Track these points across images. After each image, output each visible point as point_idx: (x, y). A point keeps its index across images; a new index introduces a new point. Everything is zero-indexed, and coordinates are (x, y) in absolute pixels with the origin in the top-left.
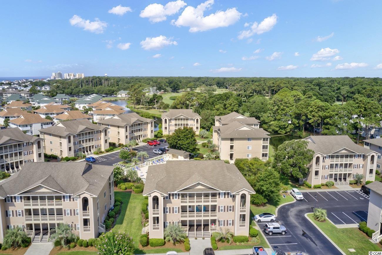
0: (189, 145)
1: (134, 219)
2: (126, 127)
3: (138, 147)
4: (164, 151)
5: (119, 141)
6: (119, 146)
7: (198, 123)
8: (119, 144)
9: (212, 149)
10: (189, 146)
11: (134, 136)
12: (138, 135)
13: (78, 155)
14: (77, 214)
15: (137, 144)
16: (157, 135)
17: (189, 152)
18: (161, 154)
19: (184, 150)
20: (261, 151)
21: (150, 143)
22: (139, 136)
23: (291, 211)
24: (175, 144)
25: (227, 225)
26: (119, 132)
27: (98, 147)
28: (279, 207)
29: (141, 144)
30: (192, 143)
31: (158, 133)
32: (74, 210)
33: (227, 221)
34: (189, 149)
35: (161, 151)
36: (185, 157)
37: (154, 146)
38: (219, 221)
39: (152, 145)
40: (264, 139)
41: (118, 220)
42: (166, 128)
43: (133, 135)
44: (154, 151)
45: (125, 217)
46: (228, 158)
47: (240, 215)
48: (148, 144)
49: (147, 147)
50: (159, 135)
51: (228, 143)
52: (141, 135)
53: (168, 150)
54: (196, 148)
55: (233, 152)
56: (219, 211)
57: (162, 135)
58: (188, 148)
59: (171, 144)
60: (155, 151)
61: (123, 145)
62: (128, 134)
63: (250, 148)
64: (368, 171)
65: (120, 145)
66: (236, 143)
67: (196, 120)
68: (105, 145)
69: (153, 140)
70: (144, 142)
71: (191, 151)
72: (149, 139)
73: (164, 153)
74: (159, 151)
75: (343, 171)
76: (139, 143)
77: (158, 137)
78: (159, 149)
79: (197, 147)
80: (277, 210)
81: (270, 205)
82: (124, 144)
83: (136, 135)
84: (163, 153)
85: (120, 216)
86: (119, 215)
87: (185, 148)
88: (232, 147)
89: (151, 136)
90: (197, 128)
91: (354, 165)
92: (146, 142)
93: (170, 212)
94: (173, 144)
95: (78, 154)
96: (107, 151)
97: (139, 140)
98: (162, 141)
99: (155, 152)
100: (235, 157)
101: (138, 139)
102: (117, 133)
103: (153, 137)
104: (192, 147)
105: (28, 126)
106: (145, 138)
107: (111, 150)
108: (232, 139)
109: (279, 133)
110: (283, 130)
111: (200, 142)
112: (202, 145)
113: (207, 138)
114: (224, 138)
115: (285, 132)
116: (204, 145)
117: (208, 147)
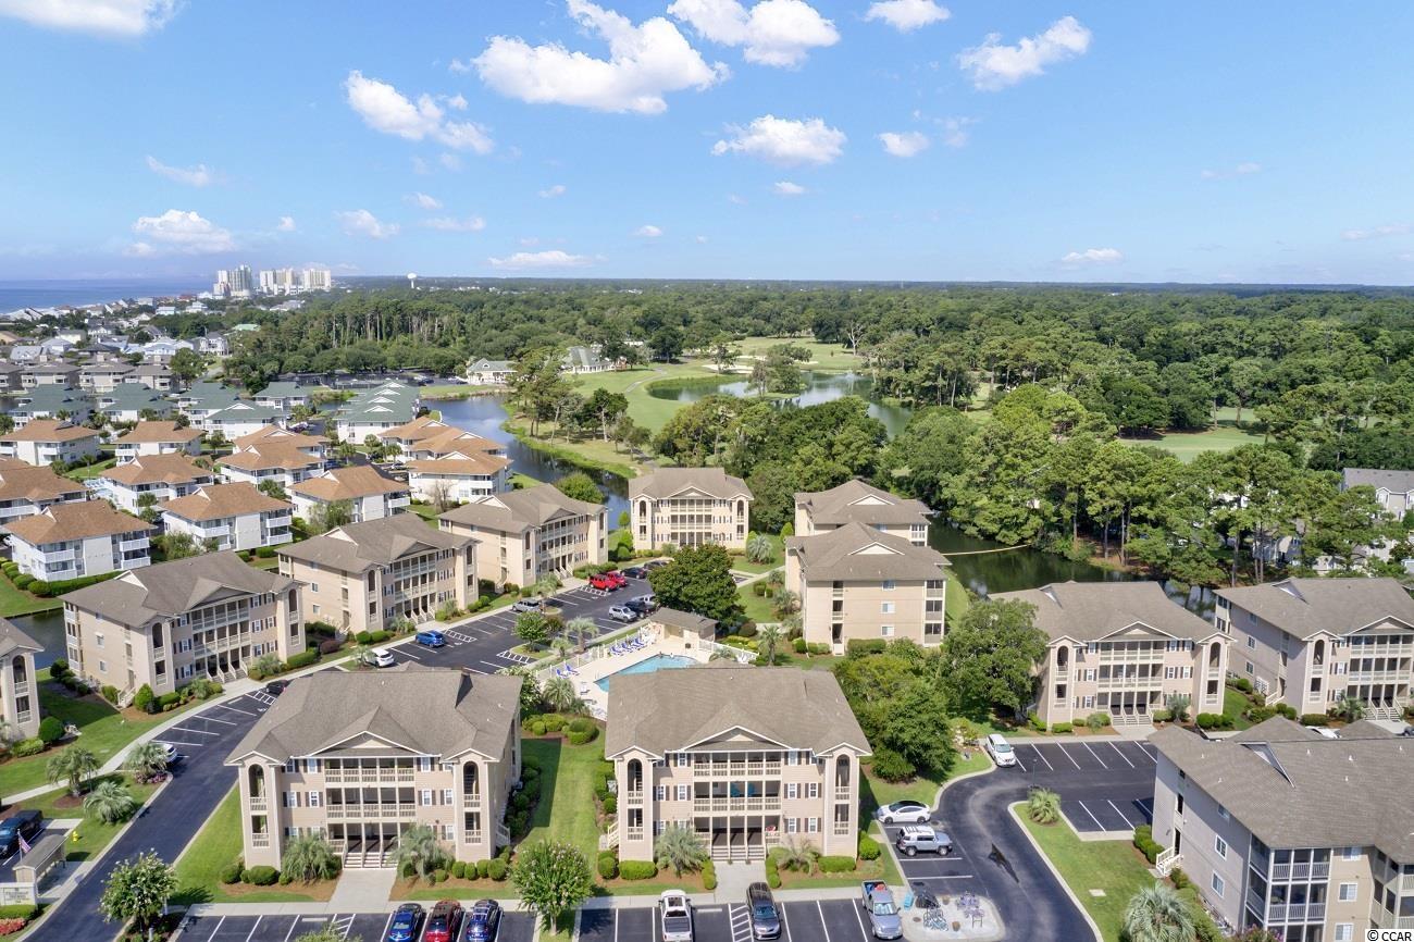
0: (713, 599)
1: (576, 814)
2: (528, 534)
3: (562, 596)
4: (639, 610)
5: (504, 577)
6: (505, 592)
7: (742, 514)
8: (505, 586)
9: (782, 607)
10: (714, 602)
11: (548, 559)
12: (560, 555)
13: (394, 625)
14: (449, 801)
15: (559, 585)
17: (715, 618)
18: (633, 620)
19: (698, 612)
20: (923, 618)
21: (598, 584)
22: (564, 558)
23: (977, 797)
24: (674, 594)
25: (806, 830)
26: (504, 549)
27: (449, 597)
28: (947, 785)
29: (572, 584)
30: (722, 594)
31: (621, 544)
32: (442, 792)
33: (807, 820)
34: (713, 611)
35: (633, 610)
36: (703, 633)
37: (610, 591)
38: (786, 821)
39: (604, 589)
40: (931, 584)
41: (537, 815)
42: (643, 529)
43: (545, 557)
44: (611, 611)
45: (554, 809)
46: (828, 639)
47: (837, 806)
48: (591, 583)
49: (589, 596)
50: (623, 555)
51: (827, 595)
52: (570, 557)
53: (653, 609)
54: (734, 607)
55: (841, 619)
56: (786, 797)
58: (710, 608)
59: (661, 593)
60: (615, 610)
61: (516, 588)
62: (532, 554)
63: (891, 609)
64: (1204, 687)
65: (508, 589)
66: (848, 595)
67: (735, 506)
68: (466, 592)
69: (605, 572)
70: (577, 576)
71: (719, 615)
72: (594, 568)
73: (642, 616)
74: (625, 611)
75: (1136, 685)
76: (563, 582)
77: (621, 562)
78: (627, 605)
79: (736, 603)
80: (941, 791)
81: (924, 780)
82: (521, 587)
83: (554, 557)
84: (638, 616)
85: (541, 806)
86: (538, 802)
87: (702, 606)
88: (837, 606)
89: (599, 561)
90: (740, 528)
91: (1167, 669)
92: (585, 578)
93: (668, 799)
94: (668, 594)
95: (394, 621)
96: (474, 610)
97: (563, 572)
98: (631, 573)
99: (616, 614)
100: (845, 635)
101: (561, 567)
102: (499, 552)
103: (605, 562)
104: (723, 605)
105: (222, 522)
106: (582, 565)
107: (485, 606)
108: (837, 585)
109: (1000, 542)
110: (1011, 533)
111: (746, 578)
112: (755, 590)
113: (769, 561)
114: (815, 579)
115: (1017, 538)
116: (759, 590)
117: (770, 595)
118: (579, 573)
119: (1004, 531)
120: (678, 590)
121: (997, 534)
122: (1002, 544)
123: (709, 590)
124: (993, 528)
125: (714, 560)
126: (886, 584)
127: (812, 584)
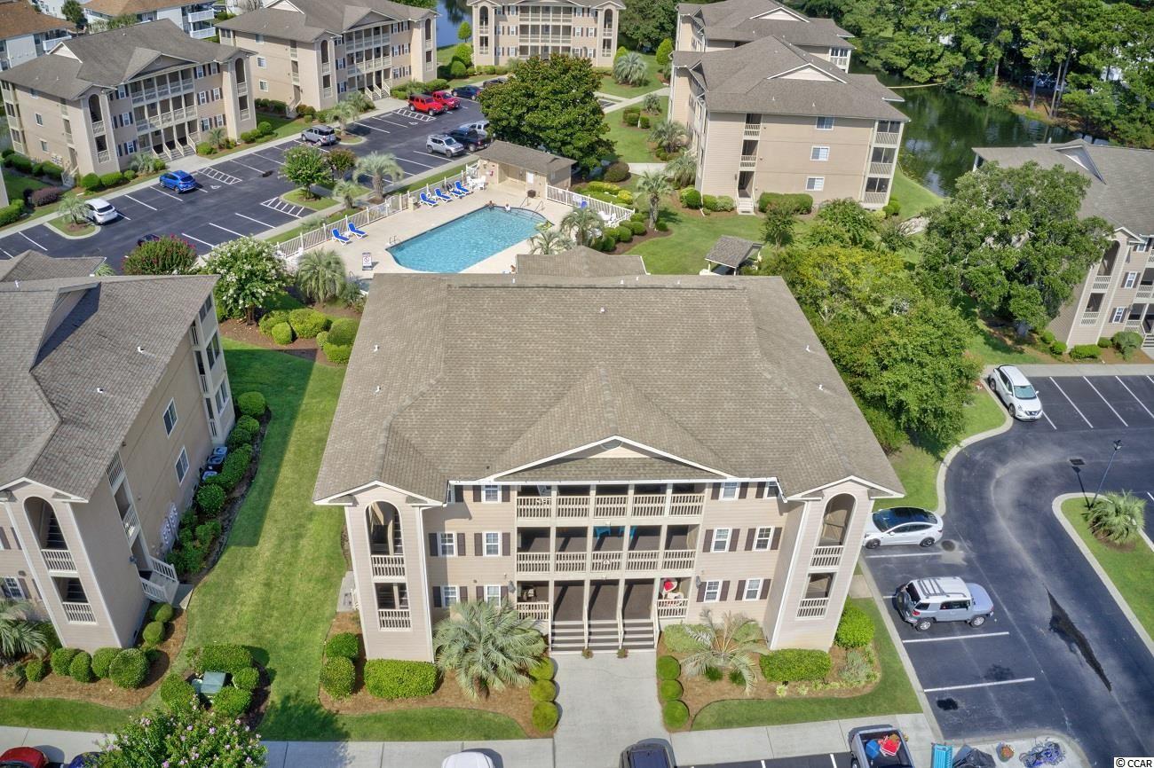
0: (569, 131)
2: (324, 45)
3: (372, 122)
4: (468, 141)
6: (300, 116)
7: (610, 26)
8: (298, 108)
10: (571, 135)
11: (355, 75)
12: (373, 70)
13: (135, 163)
15: (369, 108)
16: (450, 66)
17: (572, 157)
18: (458, 156)
19: (548, 148)
21: (418, 105)
22: (378, 73)
24: (514, 122)
27: (215, 125)
29: (387, 105)
30: (583, 124)
31: (455, 59)
34: (569, 147)
35: (459, 141)
36: (553, 177)
37: (435, 115)
39: (428, 113)
40: (883, 125)
42: (484, 41)
43: (353, 72)
44: (430, 142)
46: (733, 191)
48: (410, 105)
49: (405, 121)
50: (458, 68)
52: (387, 71)
53: (487, 141)
54: (600, 142)
57: (469, 65)
58: (564, 143)
59: (496, 121)
60: (434, 141)
61: (312, 112)
62: (331, 69)
63: (824, 156)
65: (302, 112)
66: (767, 133)
67: (601, 15)
68: (239, 119)
69: (432, 92)
70: (396, 96)
71: (578, 154)
72: (418, 85)
73: (471, 150)
74: (449, 142)
76: (376, 103)
77: (454, 77)
78: (452, 134)
79: (604, 137)
82: (318, 109)
83: (365, 72)
84: (465, 151)
87: (554, 141)
88: (749, 148)
89: (424, 75)
90: (607, 43)
92: (406, 98)
94: (504, 123)
95: (136, 159)
96: (250, 140)
97: (378, 91)
98: (466, 93)
99: (436, 147)
101: (375, 85)
102: (291, 65)
103: (433, 78)
104: (583, 139)
106: (402, 81)
107: (266, 134)
108: (752, 119)
109: (908, 78)
110: (921, 70)
111: (615, 102)
112: (625, 118)
113: (642, 83)
114: (721, 108)
115: (928, 75)
116: (631, 119)
117: (646, 126)
118: (395, 93)
119: (914, 67)
120: (520, 118)
121: (905, 69)
122: (912, 81)
123: (564, 118)
124: (902, 62)
125: (573, 77)
126: (822, 121)
127: (715, 115)
